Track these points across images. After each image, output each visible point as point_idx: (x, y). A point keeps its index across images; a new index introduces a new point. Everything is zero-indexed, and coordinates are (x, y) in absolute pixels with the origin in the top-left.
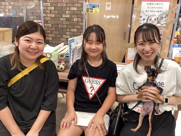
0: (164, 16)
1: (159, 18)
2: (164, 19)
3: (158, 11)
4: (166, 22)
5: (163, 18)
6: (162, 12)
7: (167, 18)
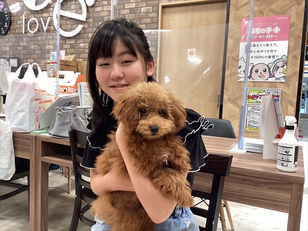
0: (280, 64)
1: (272, 67)
2: (281, 70)
4: (285, 75)
5: (278, 68)
6: (275, 57)
7: (285, 67)
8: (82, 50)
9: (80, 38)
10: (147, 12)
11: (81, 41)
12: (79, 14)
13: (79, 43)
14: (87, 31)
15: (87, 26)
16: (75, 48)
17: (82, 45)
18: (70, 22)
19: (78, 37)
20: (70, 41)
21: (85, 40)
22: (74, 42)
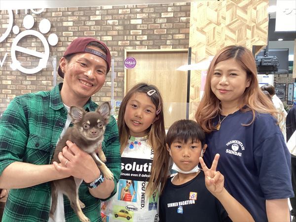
8: (45, 87)
9: (42, 76)
11: (44, 78)
12: (41, 52)
13: (41, 81)
14: (50, 69)
16: (36, 85)
17: (44, 82)
18: (30, 59)
19: (40, 75)
20: (31, 78)
21: (48, 77)
22: (35, 79)
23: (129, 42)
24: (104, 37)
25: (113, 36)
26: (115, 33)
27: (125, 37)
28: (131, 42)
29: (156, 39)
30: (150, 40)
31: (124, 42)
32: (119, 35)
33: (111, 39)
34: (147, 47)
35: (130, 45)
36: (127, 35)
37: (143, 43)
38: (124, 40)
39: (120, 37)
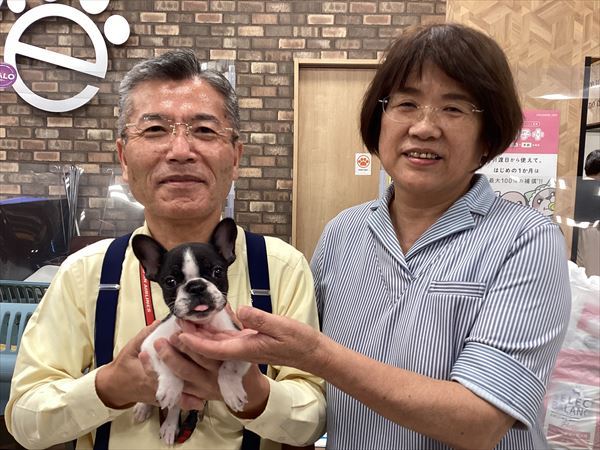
0: (545, 194)
1: (532, 199)
2: (545, 203)
3: (528, 181)
4: (552, 213)
5: (541, 200)
6: (537, 182)
7: (553, 199)
8: (97, 144)
9: (88, 117)
10: (266, 74)
11: (94, 123)
12: (84, 59)
13: (86, 129)
14: (110, 102)
15: (109, 91)
16: (73, 140)
17: (95, 133)
19: (83, 115)
20: (59, 122)
21: (103, 121)
22: (71, 126)
23: (304, 41)
24: (244, 28)
25: (265, 26)
26: (271, 19)
27: (296, 29)
28: (309, 42)
29: (366, 37)
30: (353, 38)
31: (292, 41)
32: (279, 24)
33: (262, 34)
34: (345, 53)
35: (307, 49)
36: (300, 26)
37: (338, 44)
38: (292, 37)
39: (283, 28)
